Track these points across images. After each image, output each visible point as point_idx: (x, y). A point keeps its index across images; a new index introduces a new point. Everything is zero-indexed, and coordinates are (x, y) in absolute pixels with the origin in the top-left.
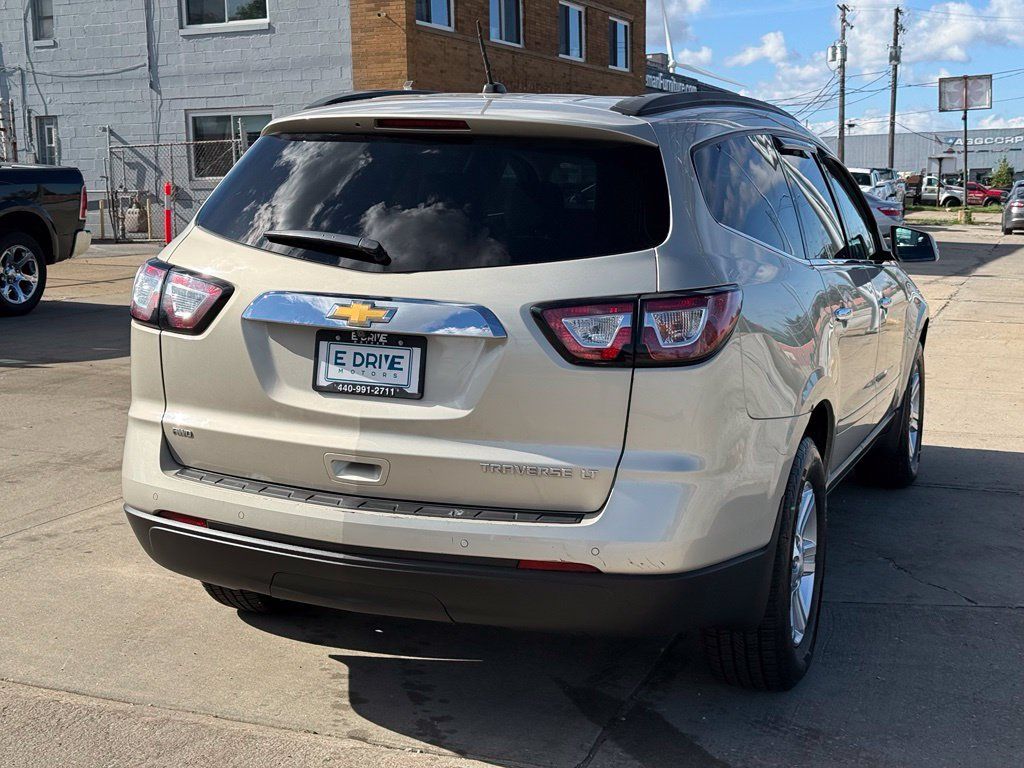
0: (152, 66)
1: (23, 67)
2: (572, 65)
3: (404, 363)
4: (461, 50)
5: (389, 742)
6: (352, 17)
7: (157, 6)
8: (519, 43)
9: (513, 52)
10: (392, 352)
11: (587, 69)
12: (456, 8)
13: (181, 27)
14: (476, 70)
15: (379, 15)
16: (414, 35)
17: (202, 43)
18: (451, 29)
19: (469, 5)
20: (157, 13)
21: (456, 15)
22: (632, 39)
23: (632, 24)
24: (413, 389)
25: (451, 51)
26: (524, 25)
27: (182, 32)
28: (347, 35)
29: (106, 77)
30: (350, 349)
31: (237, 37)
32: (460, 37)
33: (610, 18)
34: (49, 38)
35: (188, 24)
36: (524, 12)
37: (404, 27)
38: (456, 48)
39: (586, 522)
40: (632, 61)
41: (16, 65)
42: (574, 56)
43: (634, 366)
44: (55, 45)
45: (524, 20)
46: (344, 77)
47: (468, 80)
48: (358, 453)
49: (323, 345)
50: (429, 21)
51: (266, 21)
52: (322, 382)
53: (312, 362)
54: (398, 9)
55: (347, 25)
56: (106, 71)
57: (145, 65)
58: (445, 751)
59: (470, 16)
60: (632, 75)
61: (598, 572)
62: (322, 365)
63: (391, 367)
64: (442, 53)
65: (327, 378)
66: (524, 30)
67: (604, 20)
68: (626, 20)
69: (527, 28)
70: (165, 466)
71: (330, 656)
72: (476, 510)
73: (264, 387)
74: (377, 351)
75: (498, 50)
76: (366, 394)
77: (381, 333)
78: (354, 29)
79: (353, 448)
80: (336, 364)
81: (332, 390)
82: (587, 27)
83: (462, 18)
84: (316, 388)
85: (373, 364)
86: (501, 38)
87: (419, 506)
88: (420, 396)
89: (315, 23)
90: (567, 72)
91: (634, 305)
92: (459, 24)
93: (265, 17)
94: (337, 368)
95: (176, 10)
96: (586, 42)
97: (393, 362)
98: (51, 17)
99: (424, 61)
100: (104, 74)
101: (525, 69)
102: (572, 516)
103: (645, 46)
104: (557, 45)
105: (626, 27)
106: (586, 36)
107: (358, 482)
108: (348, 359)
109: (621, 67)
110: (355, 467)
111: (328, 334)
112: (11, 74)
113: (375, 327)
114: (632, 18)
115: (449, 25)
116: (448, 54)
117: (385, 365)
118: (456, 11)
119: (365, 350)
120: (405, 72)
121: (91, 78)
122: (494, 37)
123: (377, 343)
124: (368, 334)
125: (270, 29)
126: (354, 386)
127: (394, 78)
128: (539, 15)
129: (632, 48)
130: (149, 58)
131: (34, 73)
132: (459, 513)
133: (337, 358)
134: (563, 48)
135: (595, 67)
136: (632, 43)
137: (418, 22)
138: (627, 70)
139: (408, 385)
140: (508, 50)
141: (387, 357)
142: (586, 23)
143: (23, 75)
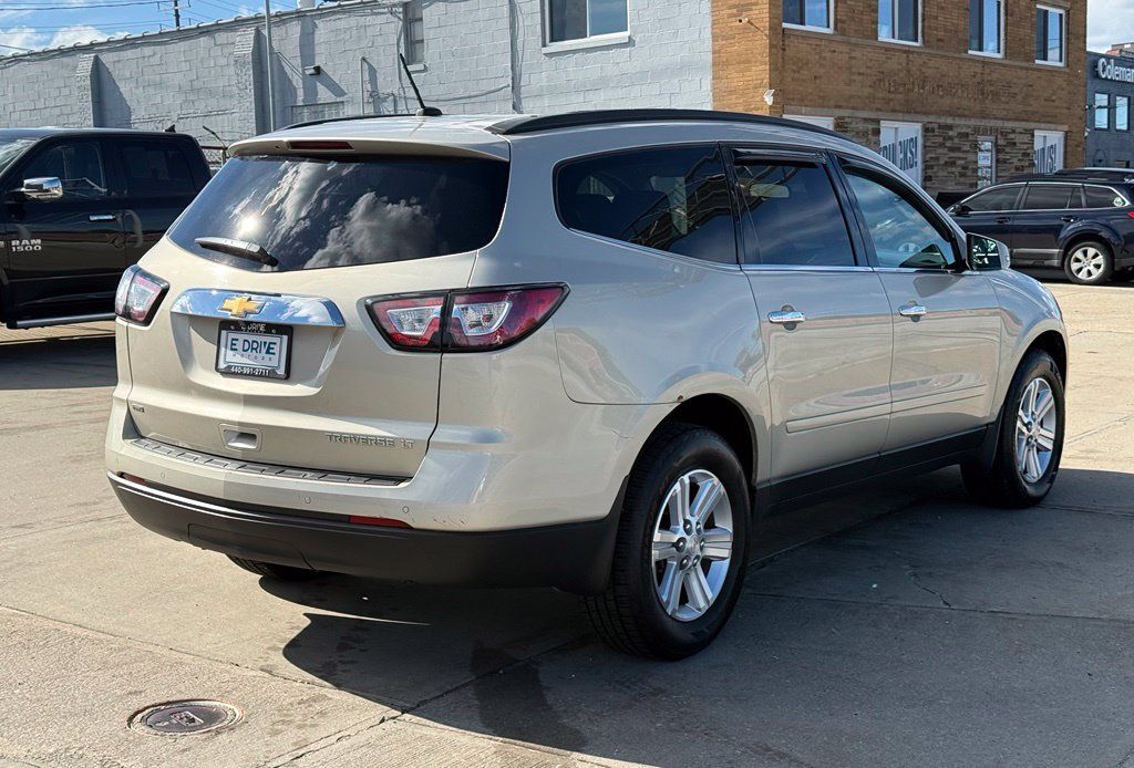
0: (515, 87)
1: (396, 92)
2: (986, 62)
3: (276, 349)
4: (841, 53)
5: (287, 675)
6: (713, 24)
7: (521, 24)
8: (916, 40)
9: (905, 52)
10: (269, 339)
11: (1004, 66)
12: (836, 7)
13: (544, 45)
14: (859, 74)
15: (740, 21)
16: (780, 41)
17: (563, 60)
18: (830, 31)
19: (852, 3)
20: (521, 32)
21: (836, 15)
22: (1068, 30)
23: (1068, 12)
24: (281, 372)
25: (828, 55)
26: (923, 20)
27: (545, 50)
28: (708, 44)
29: (473, 100)
30: (241, 337)
31: (598, 53)
32: (839, 38)
33: (1038, 6)
34: (420, 61)
35: (552, 41)
36: (924, 7)
37: (767, 32)
38: (834, 51)
39: (403, 485)
40: (1068, 54)
41: (389, 91)
42: (991, 51)
43: (443, 352)
44: (426, 69)
45: (923, 15)
46: (704, 88)
47: (850, 85)
48: (241, 424)
49: (224, 333)
50: (802, 23)
51: (625, 34)
52: (222, 365)
53: (216, 347)
54: (762, 13)
55: (708, 34)
56: (472, 94)
57: (508, 86)
58: (326, 683)
59: (856, 14)
60: (1067, 70)
61: (409, 527)
62: (223, 350)
63: (268, 352)
64: (817, 57)
65: (225, 362)
66: (923, 27)
67: (1030, 9)
68: (1060, 7)
69: (926, 24)
70: (126, 436)
71: (305, 614)
72: (323, 472)
73: (184, 367)
74: (260, 339)
75: (887, 50)
76: (249, 375)
77: (261, 323)
78: (715, 38)
79: (237, 420)
80: (232, 349)
81: (228, 372)
82: (1006, 20)
83: (844, 18)
84: (217, 369)
85: (256, 349)
86: (893, 37)
87: (281, 468)
88: (287, 377)
89: (676, 34)
90: (979, 70)
91: (447, 297)
92: (839, 25)
93: (626, 30)
94: (232, 352)
95: (539, 28)
96: (1006, 35)
97: (269, 348)
98: (422, 41)
99: (794, 68)
100: (470, 97)
101: (924, 70)
102: (392, 480)
103: (1085, 36)
104: (966, 41)
105: (1061, 15)
106: (1006, 29)
107: (243, 449)
108: (239, 345)
109: (1054, 59)
110: (243, 436)
111: (226, 324)
112: (385, 100)
113: (251, 318)
114: (1068, 5)
115: (828, 27)
116: (825, 58)
117: (264, 350)
118: (836, 12)
119: (251, 338)
120: (766, 81)
121: (456, 102)
122: (884, 35)
123: (257, 331)
124: (248, 323)
125: (630, 42)
126: (242, 368)
127: (755, 88)
128: (942, 8)
129: (1068, 39)
130: (513, 79)
131: (405, 98)
132: (309, 474)
133: (232, 344)
134: (975, 43)
135: (1016, 63)
136: (1068, 33)
137: (785, 25)
138: (1061, 65)
139: (278, 367)
140: (900, 50)
141: (265, 343)
142: (1006, 14)
143: (395, 101)
